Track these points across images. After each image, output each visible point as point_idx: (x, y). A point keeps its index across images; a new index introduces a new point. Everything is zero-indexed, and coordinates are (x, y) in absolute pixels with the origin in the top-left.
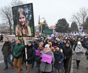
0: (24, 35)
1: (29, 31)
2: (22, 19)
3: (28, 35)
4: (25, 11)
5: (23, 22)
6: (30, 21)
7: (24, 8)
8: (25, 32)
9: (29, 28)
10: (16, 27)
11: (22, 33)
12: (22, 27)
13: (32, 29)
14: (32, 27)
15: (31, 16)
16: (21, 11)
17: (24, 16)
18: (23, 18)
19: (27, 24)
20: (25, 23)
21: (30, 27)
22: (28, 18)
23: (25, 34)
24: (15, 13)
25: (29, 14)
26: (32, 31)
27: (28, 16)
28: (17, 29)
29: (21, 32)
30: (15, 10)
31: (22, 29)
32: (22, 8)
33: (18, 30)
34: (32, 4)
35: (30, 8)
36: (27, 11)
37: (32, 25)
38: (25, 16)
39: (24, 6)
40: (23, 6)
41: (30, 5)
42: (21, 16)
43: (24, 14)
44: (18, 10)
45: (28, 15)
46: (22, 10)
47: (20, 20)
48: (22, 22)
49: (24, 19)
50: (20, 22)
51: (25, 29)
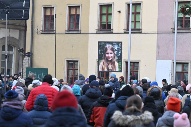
0: (110, 71)
1: (116, 67)
2: (109, 54)
3: (115, 71)
4: (114, 48)
5: (111, 57)
6: (118, 57)
7: (113, 45)
8: (112, 67)
9: (116, 63)
10: (100, 62)
11: (108, 68)
12: (109, 62)
13: (120, 65)
14: (120, 62)
15: (120, 52)
16: (109, 47)
17: (112, 52)
18: (111, 53)
19: (115, 60)
20: (113, 58)
21: (118, 62)
22: (116, 55)
23: (111, 69)
24: (101, 48)
25: (118, 51)
26: (120, 67)
27: (117, 53)
28: (101, 63)
29: (106, 68)
30: (102, 45)
31: (108, 64)
32: (111, 44)
33: (102, 65)
34: (121, 42)
35: (120, 46)
36: (116, 48)
37: (120, 60)
38: (114, 52)
39: (114, 43)
40: (111, 43)
41: (120, 43)
42: (109, 51)
43: (113, 50)
44: (105, 45)
45: (116, 51)
46: (111, 46)
47: (107, 55)
48: (109, 57)
49: (112, 55)
50: (106, 57)
51: (112, 65)
